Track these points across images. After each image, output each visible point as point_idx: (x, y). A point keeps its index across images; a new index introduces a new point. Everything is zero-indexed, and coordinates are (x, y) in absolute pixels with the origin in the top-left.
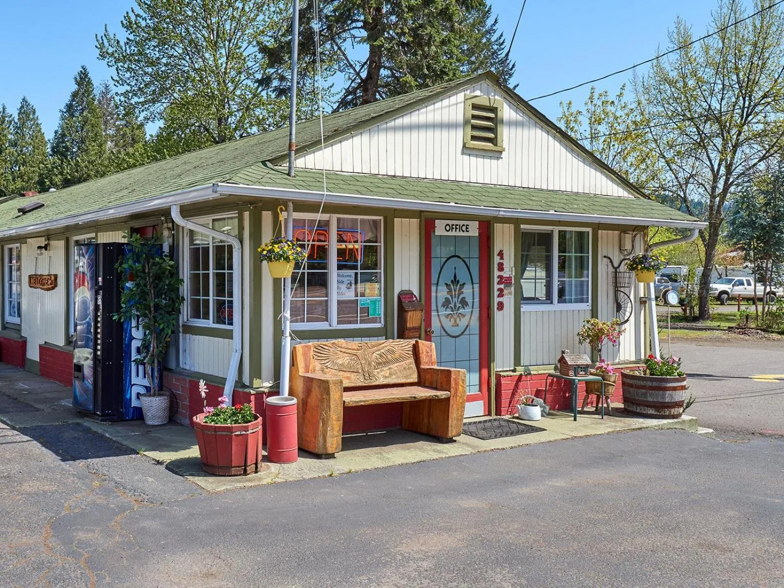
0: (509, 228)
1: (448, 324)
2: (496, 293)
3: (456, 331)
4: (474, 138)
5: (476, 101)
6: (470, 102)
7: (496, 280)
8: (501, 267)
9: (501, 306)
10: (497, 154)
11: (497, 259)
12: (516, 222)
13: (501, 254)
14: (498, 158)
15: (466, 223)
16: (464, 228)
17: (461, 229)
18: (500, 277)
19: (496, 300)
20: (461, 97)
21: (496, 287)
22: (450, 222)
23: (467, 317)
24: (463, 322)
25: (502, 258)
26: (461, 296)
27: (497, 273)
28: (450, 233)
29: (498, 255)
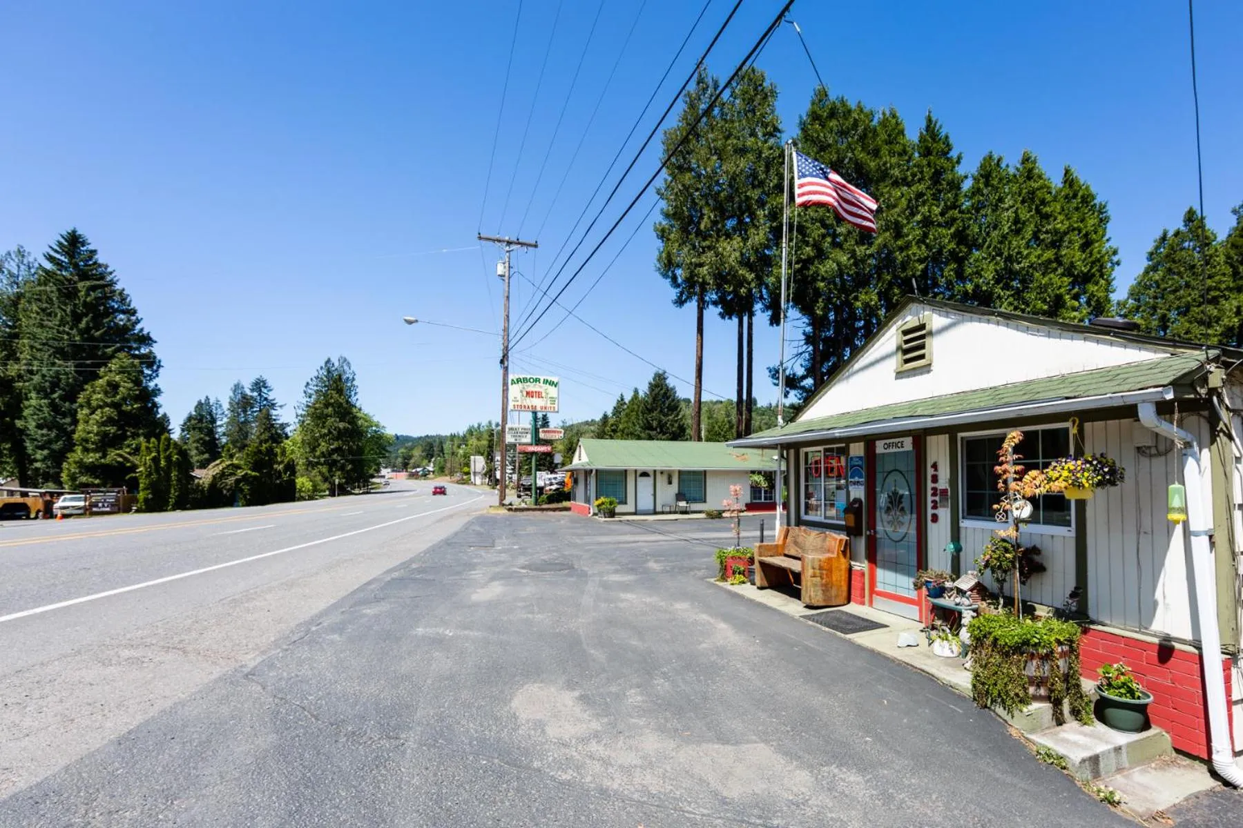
0: (944, 439)
1: (889, 529)
2: (930, 505)
3: (896, 537)
4: (907, 361)
5: (905, 328)
6: (900, 331)
7: (930, 492)
8: (935, 479)
9: (935, 518)
10: (927, 369)
11: (930, 472)
12: (950, 430)
13: (935, 466)
14: (929, 372)
15: (901, 439)
16: (899, 445)
17: (897, 446)
18: (934, 489)
19: (930, 512)
20: (893, 329)
21: (930, 498)
22: (888, 441)
23: (906, 525)
24: (902, 530)
25: (936, 469)
26: (901, 506)
27: (930, 485)
28: (887, 451)
29: (932, 467)
